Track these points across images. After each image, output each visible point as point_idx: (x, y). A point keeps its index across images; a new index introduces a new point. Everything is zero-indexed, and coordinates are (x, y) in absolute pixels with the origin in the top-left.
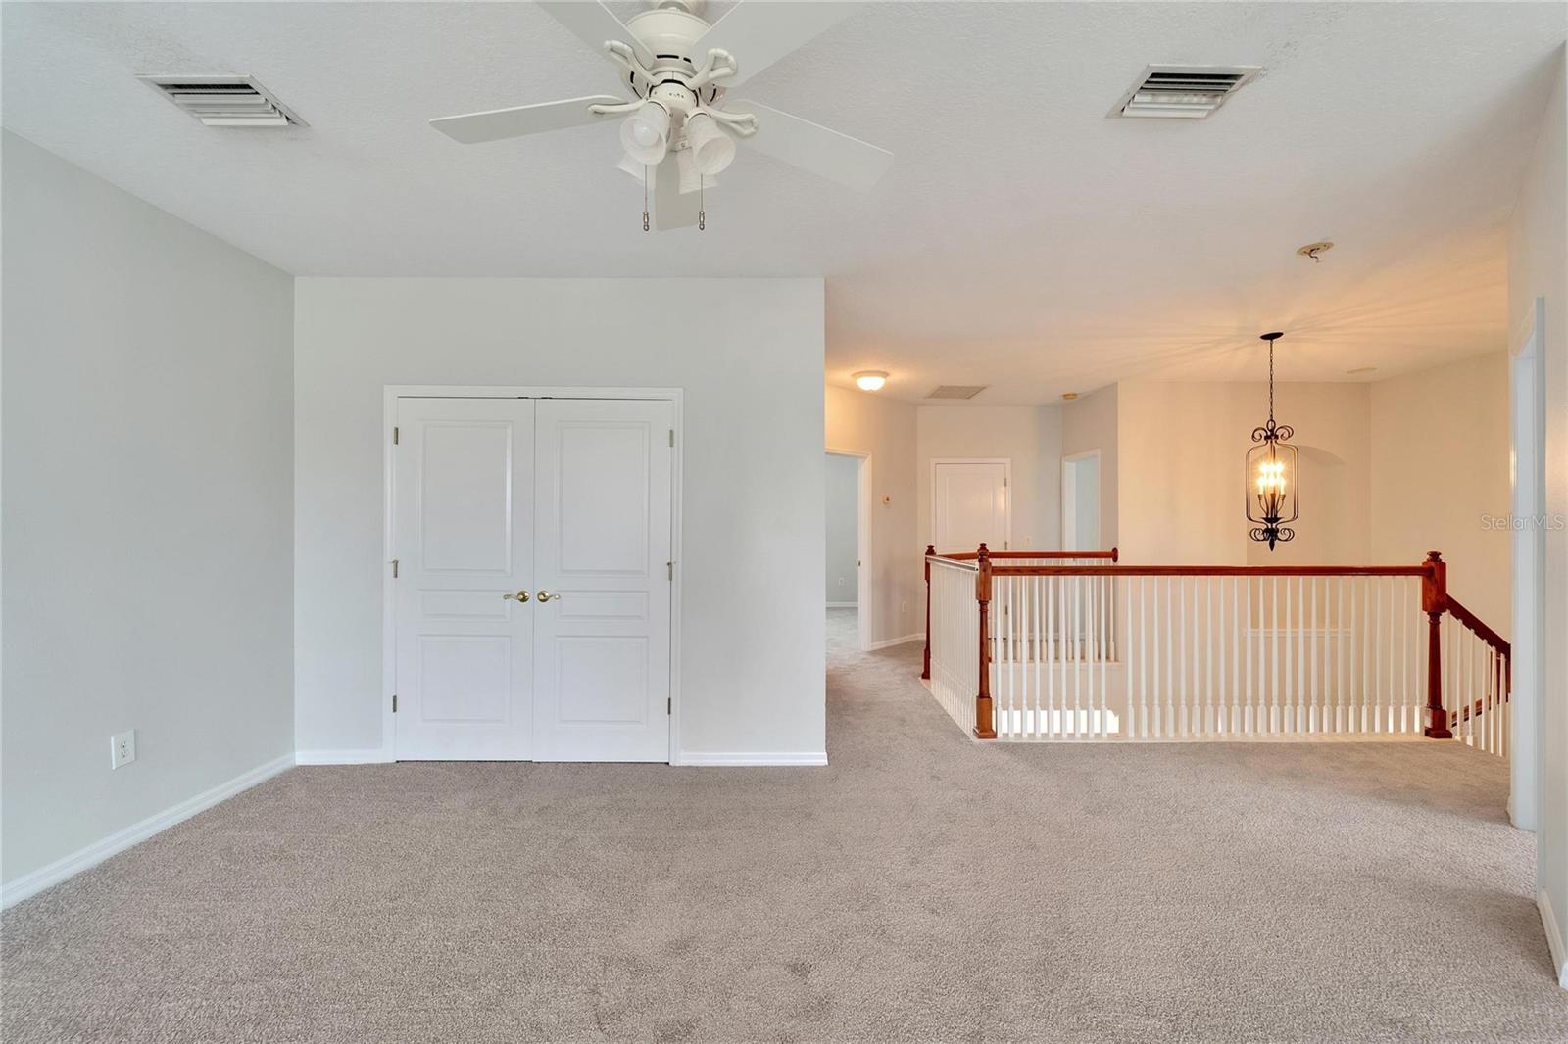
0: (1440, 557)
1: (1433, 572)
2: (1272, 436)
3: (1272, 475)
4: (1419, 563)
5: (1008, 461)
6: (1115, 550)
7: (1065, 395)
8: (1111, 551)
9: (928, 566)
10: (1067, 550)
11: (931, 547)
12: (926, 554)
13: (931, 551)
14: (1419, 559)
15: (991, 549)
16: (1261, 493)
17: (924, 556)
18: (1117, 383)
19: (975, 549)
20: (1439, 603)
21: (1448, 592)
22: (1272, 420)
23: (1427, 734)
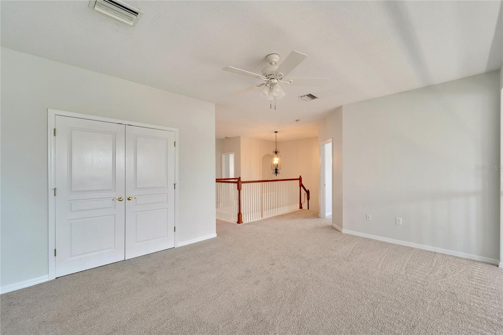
0: (301, 176)
1: (300, 179)
2: (276, 153)
3: (276, 161)
4: (298, 178)
7: (226, 137)
10: (230, 178)
14: (298, 177)
16: (274, 164)
18: (240, 136)
20: (301, 185)
21: (302, 183)
22: (276, 149)
23: (300, 208)
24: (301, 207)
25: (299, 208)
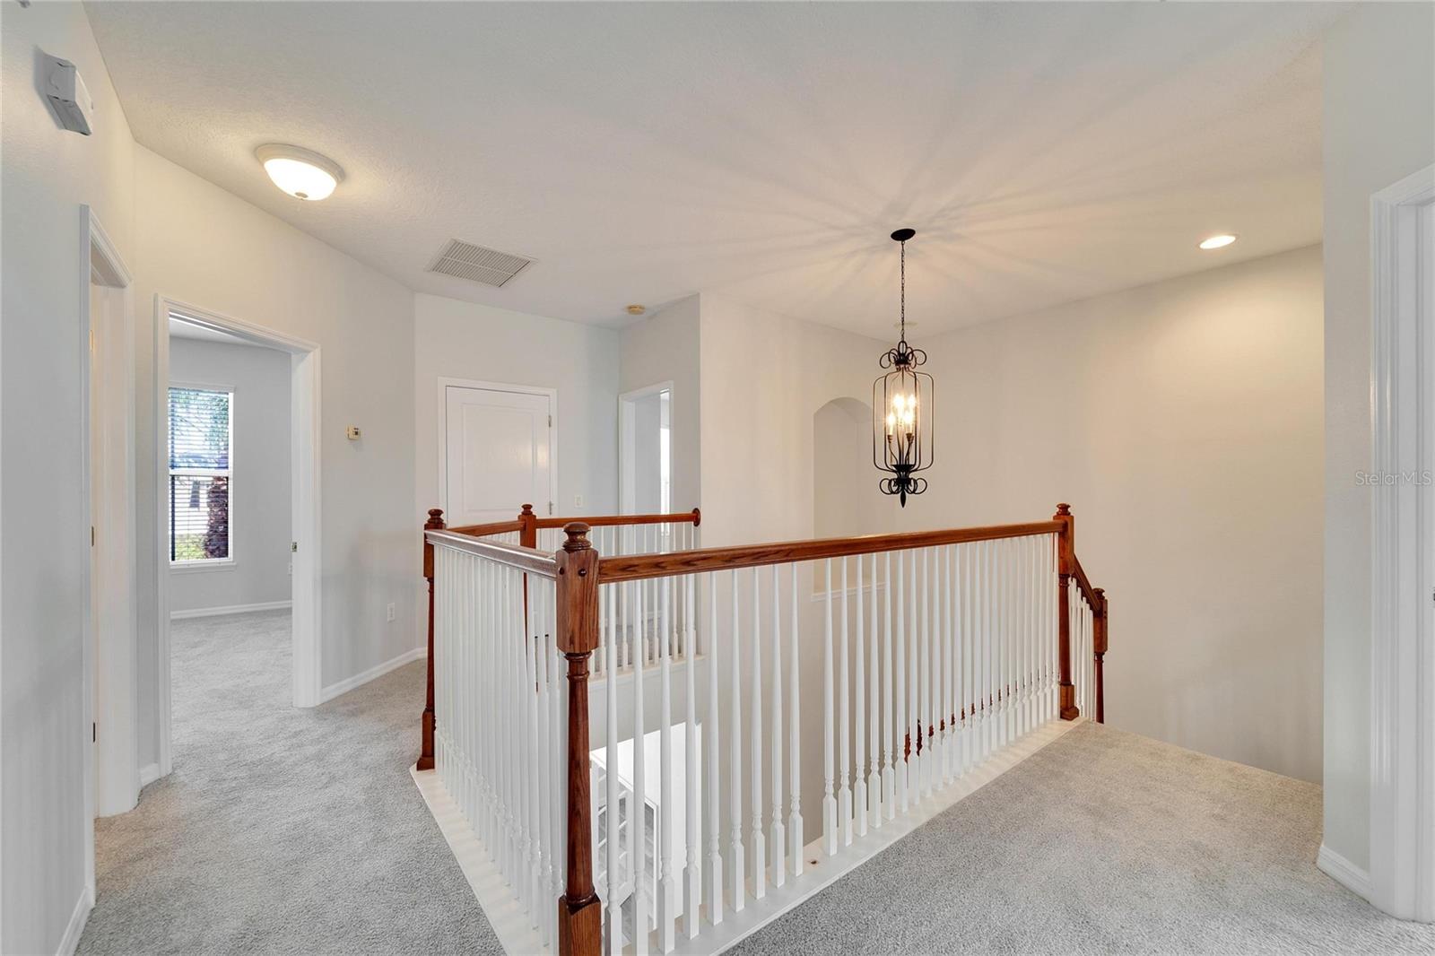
0: (1069, 510)
1: (1063, 526)
2: (902, 360)
4: (1050, 518)
5: (552, 392)
6: (696, 511)
7: (630, 308)
8: (691, 512)
9: (429, 550)
11: (436, 514)
12: (427, 527)
13: (435, 520)
14: (1048, 515)
15: (540, 513)
16: (892, 433)
17: (422, 531)
18: (698, 294)
19: (514, 515)
20: (1070, 570)
21: (1075, 552)
22: (903, 342)
23: (1063, 716)
24: (1068, 710)
25: (1056, 712)
